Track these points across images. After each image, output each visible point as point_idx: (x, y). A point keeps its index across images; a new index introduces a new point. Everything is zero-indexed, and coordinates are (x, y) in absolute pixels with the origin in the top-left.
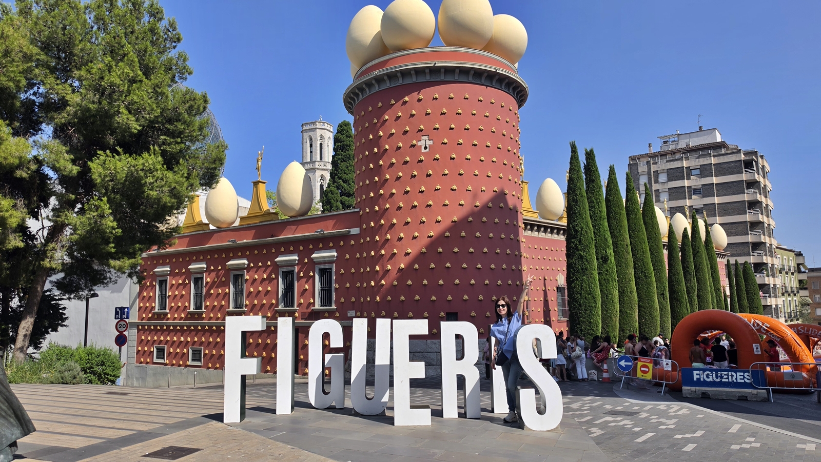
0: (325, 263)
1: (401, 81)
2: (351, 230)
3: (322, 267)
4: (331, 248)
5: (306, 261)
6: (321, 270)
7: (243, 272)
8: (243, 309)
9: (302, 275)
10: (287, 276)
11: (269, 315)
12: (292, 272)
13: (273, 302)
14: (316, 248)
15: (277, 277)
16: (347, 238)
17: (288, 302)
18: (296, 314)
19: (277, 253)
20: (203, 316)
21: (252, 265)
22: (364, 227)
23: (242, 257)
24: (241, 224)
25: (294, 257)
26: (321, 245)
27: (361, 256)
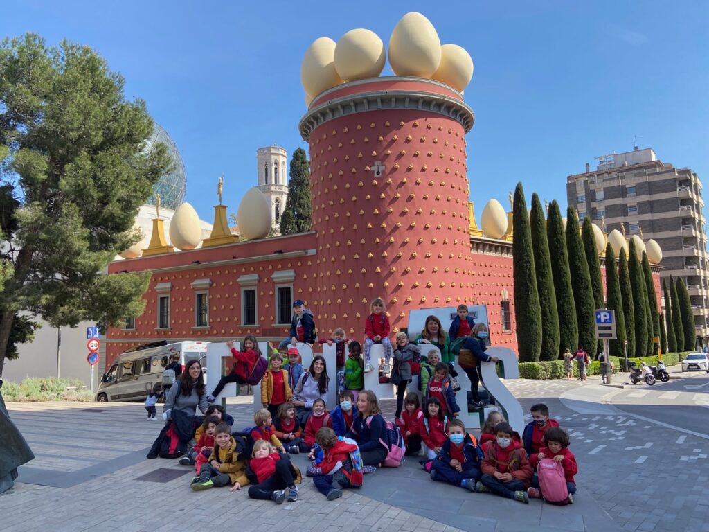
0: (284, 282)
1: (354, 110)
2: (308, 251)
3: (282, 286)
4: (289, 268)
5: (266, 280)
6: (280, 289)
7: (207, 292)
8: (208, 326)
9: (262, 293)
10: (250, 295)
11: (232, 331)
12: (254, 291)
13: (236, 319)
14: (275, 269)
15: (239, 296)
16: (304, 259)
17: (250, 319)
18: (258, 331)
19: (239, 274)
20: (170, 333)
21: (215, 285)
22: (321, 248)
23: (205, 277)
24: (203, 247)
25: (255, 277)
26: (280, 266)
27: (318, 276)
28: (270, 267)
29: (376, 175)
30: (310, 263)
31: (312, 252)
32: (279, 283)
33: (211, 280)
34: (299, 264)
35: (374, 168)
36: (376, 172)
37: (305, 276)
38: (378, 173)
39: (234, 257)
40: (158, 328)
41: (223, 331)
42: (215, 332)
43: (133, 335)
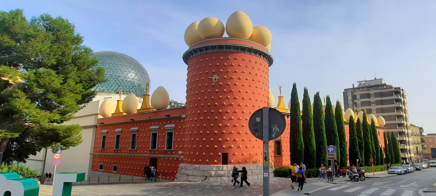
0: (170, 130)
1: (205, 51)
2: (182, 115)
3: (169, 132)
4: (173, 123)
5: (162, 129)
6: (168, 133)
7: (136, 133)
8: (135, 149)
9: (160, 135)
10: (155, 135)
11: (145, 152)
12: (156, 133)
13: (148, 146)
14: (166, 123)
15: (149, 136)
16: (180, 118)
17: (154, 147)
18: (157, 152)
19: (151, 125)
20: (119, 151)
21: (140, 130)
22: (187, 114)
23: (136, 126)
24: (137, 113)
25: (157, 127)
26: (169, 122)
27: (185, 127)
28: (165, 123)
29: (214, 81)
30: (182, 121)
31: (183, 116)
32: (168, 130)
33: (139, 128)
34: (178, 121)
35: (213, 78)
36: (214, 80)
37: (180, 127)
38: (215, 80)
39: (149, 118)
40: (115, 149)
41: (142, 152)
42: (138, 152)
43: (104, 152)
